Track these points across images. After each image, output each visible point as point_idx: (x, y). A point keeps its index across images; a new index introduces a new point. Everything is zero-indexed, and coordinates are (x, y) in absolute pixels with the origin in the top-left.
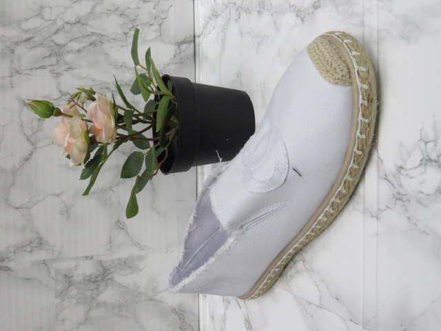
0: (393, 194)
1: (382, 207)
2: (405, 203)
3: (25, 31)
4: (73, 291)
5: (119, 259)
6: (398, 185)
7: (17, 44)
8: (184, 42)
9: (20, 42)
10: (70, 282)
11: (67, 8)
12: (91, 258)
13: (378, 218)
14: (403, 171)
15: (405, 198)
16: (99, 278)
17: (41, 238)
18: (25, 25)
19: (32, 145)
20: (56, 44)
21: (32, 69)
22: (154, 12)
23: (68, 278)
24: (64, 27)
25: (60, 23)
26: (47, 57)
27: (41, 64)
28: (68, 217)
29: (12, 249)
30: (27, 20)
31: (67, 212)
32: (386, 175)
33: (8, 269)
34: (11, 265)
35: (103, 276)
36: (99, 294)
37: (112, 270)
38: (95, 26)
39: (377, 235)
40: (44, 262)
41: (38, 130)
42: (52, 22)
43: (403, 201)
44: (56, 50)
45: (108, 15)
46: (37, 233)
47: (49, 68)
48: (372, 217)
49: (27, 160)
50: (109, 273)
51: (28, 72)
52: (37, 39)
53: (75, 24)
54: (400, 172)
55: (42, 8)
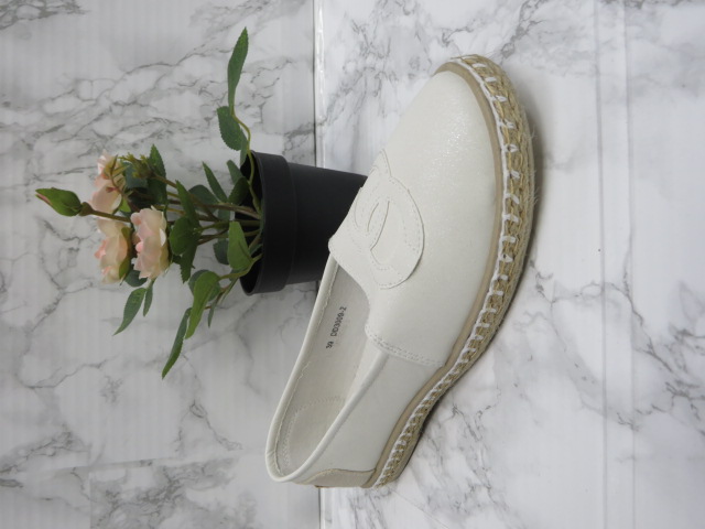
0: (667, 384)
1: (644, 406)
2: (695, 403)
3: (50, 116)
4: (120, 517)
5: (194, 465)
6: (680, 367)
7: (37, 135)
8: (299, 132)
9: (42, 134)
10: (114, 503)
11: (116, 82)
12: (150, 464)
13: (633, 427)
14: (689, 341)
15: (693, 393)
16: (162, 496)
17: (69, 434)
18: (49, 108)
19: (59, 289)
20: (99, 136)
21: (59, 173)
22: (252, 88)
23: (112, 497)
24: (111, 110)
25: (105, 104)
26: (83, 155)
27: (75, 165)
28: (114, 400)
29: (22, 453)
30: (53, 99)
31: (113, 392)
32: (651, 346)
33: (15, 484)
34: (21, 477)
35: (168, 492)
36: (161, 520)
37: (182, 482)
38: (159, 108)
39: (633, 458)
40: (74, 472)
41: (68, 266)
42: (93, 102)
43: (690, 399)
44: (99, 144)
45: (181, 92)
46: (64, 425)
47: (87, 172)
48: (622, 423)
49: (49, 311)
50: (177, 488)
51: (53, 177)
52: (69, 128)
53: (129, 105)
54: (682, 342)
55: (78, 81)
